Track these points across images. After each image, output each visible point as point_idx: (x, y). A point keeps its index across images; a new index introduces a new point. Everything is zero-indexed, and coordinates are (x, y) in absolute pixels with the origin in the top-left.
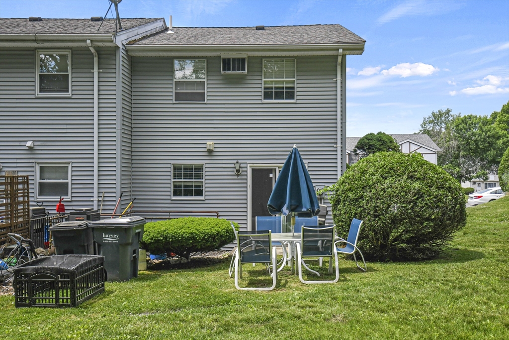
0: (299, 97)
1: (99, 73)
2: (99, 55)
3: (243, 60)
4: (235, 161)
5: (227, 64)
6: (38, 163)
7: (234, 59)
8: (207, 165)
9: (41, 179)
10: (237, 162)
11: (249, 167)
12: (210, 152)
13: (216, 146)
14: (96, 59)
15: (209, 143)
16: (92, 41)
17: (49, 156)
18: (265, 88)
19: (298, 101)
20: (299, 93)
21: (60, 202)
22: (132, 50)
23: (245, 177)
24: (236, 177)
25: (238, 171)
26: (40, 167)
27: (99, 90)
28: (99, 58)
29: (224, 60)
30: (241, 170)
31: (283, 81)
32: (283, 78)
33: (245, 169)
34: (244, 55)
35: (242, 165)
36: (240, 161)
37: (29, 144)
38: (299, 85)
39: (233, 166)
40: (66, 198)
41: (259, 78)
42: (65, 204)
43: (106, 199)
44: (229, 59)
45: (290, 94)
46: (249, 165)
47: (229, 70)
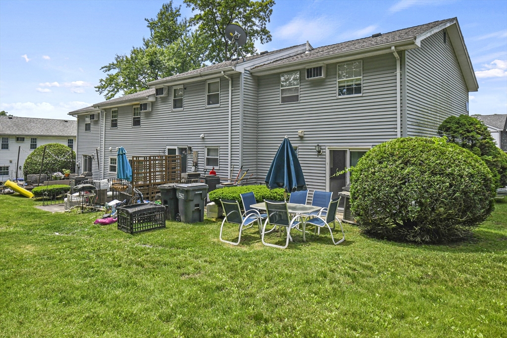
0: (364, 91)
1: (232, 90)
2: (232, 79)
3: (321, 68)
4: (316, 145)
5: (310, 72)
6: (206, 147)
7: (314, 68)
8: (300, 148)
9: (208, 156)
10: (318, 145)
11: (327, 149)
12: (301, 138)
13: (305, 133)
14: (230, 82)
15: (300, 131)
16: (224, 72)
17: (211, 143)
18: (339, 87)
19: (364, 95)
20: (364, 88)
21: (213, 170)
22: (254, 73)
23: (324, 157)
24: (317, 157)
25: (319, 152)
26: (208, 149)
27: (232, 101)
28: (232, 81)
29: (308, 70)
30: (321, 150)
31: (353, 80)
32: (353, 77)
33: (324, 151)
34: (320, 64)
35: (322, 147)
36: (320, 145)
37: (201, 136)
38: (364, 82)
39: (314, 148)
40: (216, 168)
41: (334, 79)
42: (216, 171)
43: (235, 169)
44: (311, 69)
45: (358, 90)
46: (327, 147)
47: (311, 77)
